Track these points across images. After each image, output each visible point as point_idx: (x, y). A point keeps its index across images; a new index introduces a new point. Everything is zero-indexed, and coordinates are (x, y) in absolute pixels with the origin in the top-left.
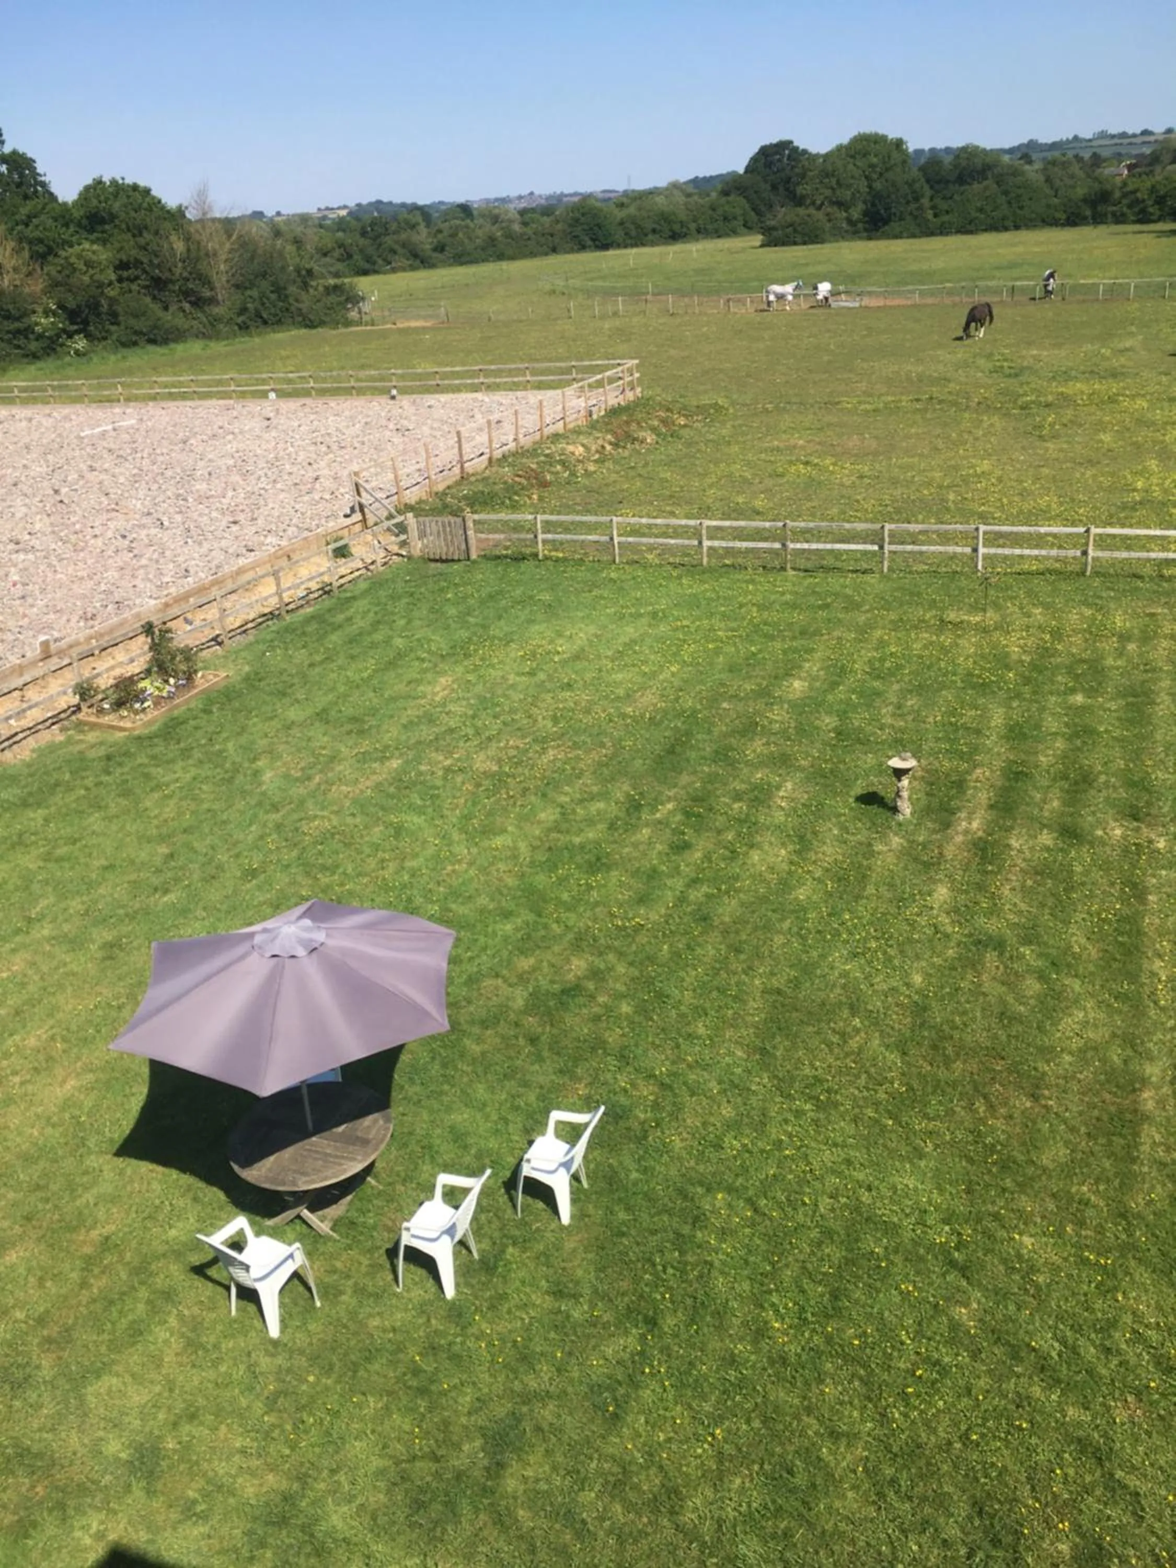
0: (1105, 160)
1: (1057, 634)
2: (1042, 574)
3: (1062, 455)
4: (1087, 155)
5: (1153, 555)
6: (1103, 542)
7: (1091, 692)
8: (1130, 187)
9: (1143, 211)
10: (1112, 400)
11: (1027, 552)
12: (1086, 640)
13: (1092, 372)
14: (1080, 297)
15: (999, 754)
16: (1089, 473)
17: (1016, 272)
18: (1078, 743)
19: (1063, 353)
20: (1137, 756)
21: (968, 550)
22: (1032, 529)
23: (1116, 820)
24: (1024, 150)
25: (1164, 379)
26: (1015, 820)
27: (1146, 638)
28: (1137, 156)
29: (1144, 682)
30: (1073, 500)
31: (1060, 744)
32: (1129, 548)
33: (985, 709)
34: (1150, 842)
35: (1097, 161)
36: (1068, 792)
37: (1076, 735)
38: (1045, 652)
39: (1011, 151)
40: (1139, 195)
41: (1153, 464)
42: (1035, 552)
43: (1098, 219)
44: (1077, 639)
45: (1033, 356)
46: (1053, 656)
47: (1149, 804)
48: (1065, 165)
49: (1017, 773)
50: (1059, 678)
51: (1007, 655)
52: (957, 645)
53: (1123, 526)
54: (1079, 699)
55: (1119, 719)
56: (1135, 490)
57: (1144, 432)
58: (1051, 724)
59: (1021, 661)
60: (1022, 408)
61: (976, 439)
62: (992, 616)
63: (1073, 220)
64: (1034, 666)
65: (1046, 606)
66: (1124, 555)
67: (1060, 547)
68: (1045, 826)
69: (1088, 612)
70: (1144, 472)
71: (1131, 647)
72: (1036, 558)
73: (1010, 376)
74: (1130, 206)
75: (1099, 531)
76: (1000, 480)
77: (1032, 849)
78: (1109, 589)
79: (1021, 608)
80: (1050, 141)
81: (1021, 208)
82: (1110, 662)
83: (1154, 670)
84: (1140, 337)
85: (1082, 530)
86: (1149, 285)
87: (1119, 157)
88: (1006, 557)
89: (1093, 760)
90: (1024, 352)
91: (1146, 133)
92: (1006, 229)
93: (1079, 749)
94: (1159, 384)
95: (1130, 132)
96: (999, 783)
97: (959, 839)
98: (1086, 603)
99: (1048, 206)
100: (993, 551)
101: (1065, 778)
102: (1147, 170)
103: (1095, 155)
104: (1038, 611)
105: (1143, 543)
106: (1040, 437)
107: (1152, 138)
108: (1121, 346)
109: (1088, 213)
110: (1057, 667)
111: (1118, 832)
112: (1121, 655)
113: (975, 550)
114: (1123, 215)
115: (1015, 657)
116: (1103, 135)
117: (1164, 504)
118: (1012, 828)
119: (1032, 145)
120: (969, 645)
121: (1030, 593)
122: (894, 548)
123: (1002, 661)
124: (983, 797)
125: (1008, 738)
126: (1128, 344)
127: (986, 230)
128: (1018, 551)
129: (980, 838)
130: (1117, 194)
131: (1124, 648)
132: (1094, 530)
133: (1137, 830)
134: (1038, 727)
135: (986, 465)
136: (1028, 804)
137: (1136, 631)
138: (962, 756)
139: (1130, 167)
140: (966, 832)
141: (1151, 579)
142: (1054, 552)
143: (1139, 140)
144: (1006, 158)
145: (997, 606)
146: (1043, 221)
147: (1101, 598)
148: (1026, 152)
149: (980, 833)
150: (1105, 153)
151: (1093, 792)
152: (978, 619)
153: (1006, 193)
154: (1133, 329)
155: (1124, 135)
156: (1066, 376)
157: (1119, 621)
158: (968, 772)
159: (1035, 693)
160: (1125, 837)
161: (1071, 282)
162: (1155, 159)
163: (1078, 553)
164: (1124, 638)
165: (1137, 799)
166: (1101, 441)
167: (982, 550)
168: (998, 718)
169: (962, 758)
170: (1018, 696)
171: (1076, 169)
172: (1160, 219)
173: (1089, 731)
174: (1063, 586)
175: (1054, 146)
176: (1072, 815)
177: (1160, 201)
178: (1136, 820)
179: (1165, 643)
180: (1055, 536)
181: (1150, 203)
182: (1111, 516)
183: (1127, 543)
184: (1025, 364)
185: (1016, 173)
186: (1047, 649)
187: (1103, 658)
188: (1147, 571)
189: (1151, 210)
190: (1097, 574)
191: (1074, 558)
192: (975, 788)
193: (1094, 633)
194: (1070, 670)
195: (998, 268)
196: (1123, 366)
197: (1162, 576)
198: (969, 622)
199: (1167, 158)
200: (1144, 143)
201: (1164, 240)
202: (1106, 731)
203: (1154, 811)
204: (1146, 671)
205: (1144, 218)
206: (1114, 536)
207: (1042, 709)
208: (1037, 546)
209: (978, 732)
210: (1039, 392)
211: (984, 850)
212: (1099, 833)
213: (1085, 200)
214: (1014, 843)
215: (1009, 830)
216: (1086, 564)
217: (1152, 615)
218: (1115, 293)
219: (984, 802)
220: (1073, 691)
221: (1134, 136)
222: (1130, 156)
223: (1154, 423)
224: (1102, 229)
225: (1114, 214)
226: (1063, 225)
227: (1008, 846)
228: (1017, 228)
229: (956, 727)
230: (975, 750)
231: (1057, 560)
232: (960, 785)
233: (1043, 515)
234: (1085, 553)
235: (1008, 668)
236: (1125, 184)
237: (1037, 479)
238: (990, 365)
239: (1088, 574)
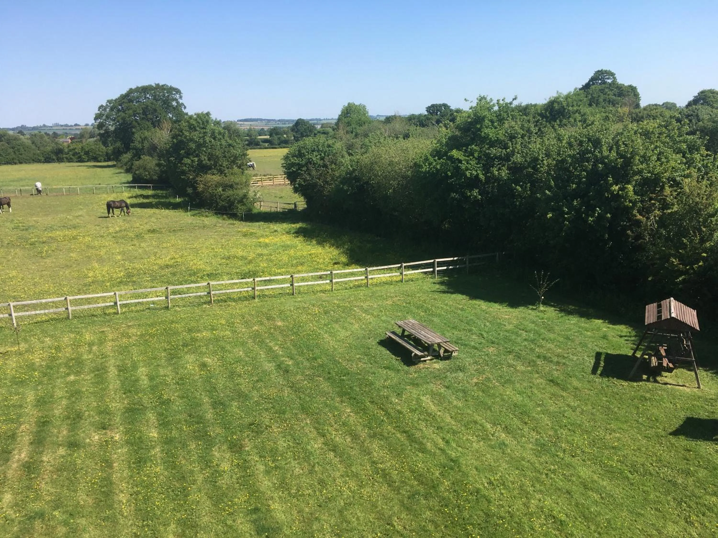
0: (60, 135)
1: (58, 349)
2: (48, 321)
3: (53, 265)
4: (51, 133)
5: (99, 305)
6: (75, 303)
7: (78, 373)
8: (72, 147)
9: (80, 157)
10: (74, 238)
11: (38, 312)
12: (73, 349)
13: (64, 226)
14: (55, 194)
15: (33, 415)
16: (67, 272)
17: (21, 183)
18: (74, 399)
19: (50, 218)
20: (102, 398)
21: (7, 315)
22: (38, 301)
23: (96, 432)
24: (20, 129)
25: (97, 228)
26: (44, 446)
27: (101, 342)
28: (75, 134)
29: (101, 364)
30: (60, 285)
31: (64, 402)
32: (89, 303)
33: (23, 394)
34: (112, 438)
35: (55, 135)
36: (71, 424)
37: (72, 396)
38: (53, 359)
39: (13, 129)
40: (76, 150)
41: (96, 265)
42: (42, 312)
43: (60, 160)
44: (69, 349)
45: (34, 221)
46: (57, 359)
47: (110, 420)
48: (41, 137)
49: (44, 422)
50: (61, 370)
51: (33, 364)
52: (6, 364)
53: (85, 293)
54: (72, 378)
55: (92, 383)
56: (89, 277)
57: (91, 251)
58: (59, 393)
59: (41, 365)
60: (31, 245)
61: (8, 261)
62: (23, 346)
63: (48, 160)
64: (48, 367)
65: (52, 336)
66: (86, 307)
67: (57, 307)
68: (60, 445)
69: (72, 336)
70: (93, 269)
71: (95, 348)
72: (45, 314)
73: (23, 230)
74: (74, 155)
75: (72, 298)
76: (22, 279)
77: (55, 459)
78: (81, 323)
79: (39, 340)
80: (32, 126)
81: (21, 154)
82: (85, 357)
83: (106, 357)
84: (85, 210)
85: (63, 298)
86: (86, 188)
87: (66, 134)
88: (29, 316)
89: (81, 406)
90: (30, 219)
91: (76, 125)
92: (15, 164)
93: (74, 402)
94: (96, 230)
95: (69, 124)
96: (35, 430)
97: (15, 465)
98: (71, 332)
99: (34, 154)
100: (20, 314)
101: (69, 418)
102: (79, 140)
103: (54, 133)
104: (47, 339)
105: (96, 300)
106: (42, 257)
107: (80, 127)
108: (77, 214)
109: (54, 157)
110: (60, 364)
111: (97, 437)
112: (90, 352)
113: (10, 315)
114: (71, 158)
115: (37, 364)
116: (57, 125)
117: (103, 281)
118: (43, 451)
119: (23, 127)
120: (12, 363)
121: (43, 331)
123: (31, 367)
124: (27, 439)
125: (36, 406)
126: (80, 213)
127: (5, 164)
128: (33, 313)
129: (26, 462)
130: (66, 150)
131: (91, 349)
132: (69, 298)
133: (106, 434)
134: (52, 396)
135: (14, 273)
136: (50, 437)
137: (96, 341)
138: (12, 421)
139: (71, 139)
140: (19, 461)
141: (101, 315)
142: (51, 310)
143: (74, 128)
144: (11, 133)
145: (26, 340)
146: (33, 160)
147: (78, 328)
148: (21, 130)
149: (27, 459)
150: (59, 132)
151: (83, 421)
152: (16, 349)
153: (13, 148)
154: (81, 207)
155: (66, 125)
156: (51, 229)
157: (88, 337)
158: (17, 429)
159: (50, 379)
160: (100, 439)
161: (49, 187)
162: (82, 136)
163: (64, 309)
164: (91, 345)
165: (104, 419)
166: (71, 257)
167: (14, 315)
168: (31, 396)
169: (13, 422)
170: (41, 383)
171: (46, 138)
172: (88, 161)
173: (78, 392)
174: (59, 325)
175: (34, 128)
176: (73, 436)
177: (87, 153)
178: (104, 428)
179: (110, 344)
180: (53, 302)
181: (83, 154)
182: (79, 290)
183: (88, 301)
184: (31, 224)
185: (16, 139)
186: (54, 357)
187: (82, 356)
188: (99, 312)
189: (83, 157)
190: (75, 317)
191: (63, 311)
192: (22, 436)
193: (76, 345)
194: (66, 365)
195: (11, 181)
196: (78, 223)
197: (105, 314)
198: (11, 351)
199: (87, 136)
200: (76, 129)
201: (91, 169)
202: (87, 390)
203: (112, 423)
204: (102, 358)
205: (80, 160)
206: (82, 299)
207: (54, 387)
208: (45, 308)
209: (21, 406)
210: (39, 237)
211: (29, 467)
212: (88, 440)
213: (52, 152)
214: (45, 459)
215: (41, 453)
216: (68, 313)
217: (103, 331)
218: (71, 192)
219: (27, 443)
220: (68, 374)
221: (71, 126)
222: (72, 134)
223: (95, 247)
224: (62, 164)
225: (67, 158)
226: (44, 162)
227: (42, 461)
228: (21, 163)
229: (8, 407)
230: (20, 416)
231: (55, 313)
232: (13, 437)
233: (48, 293)
234: (67, 309)
235: (35, 370)
236: (69, 146)
237: (41, 277)
238: (13, 226)
239: (71, 318)
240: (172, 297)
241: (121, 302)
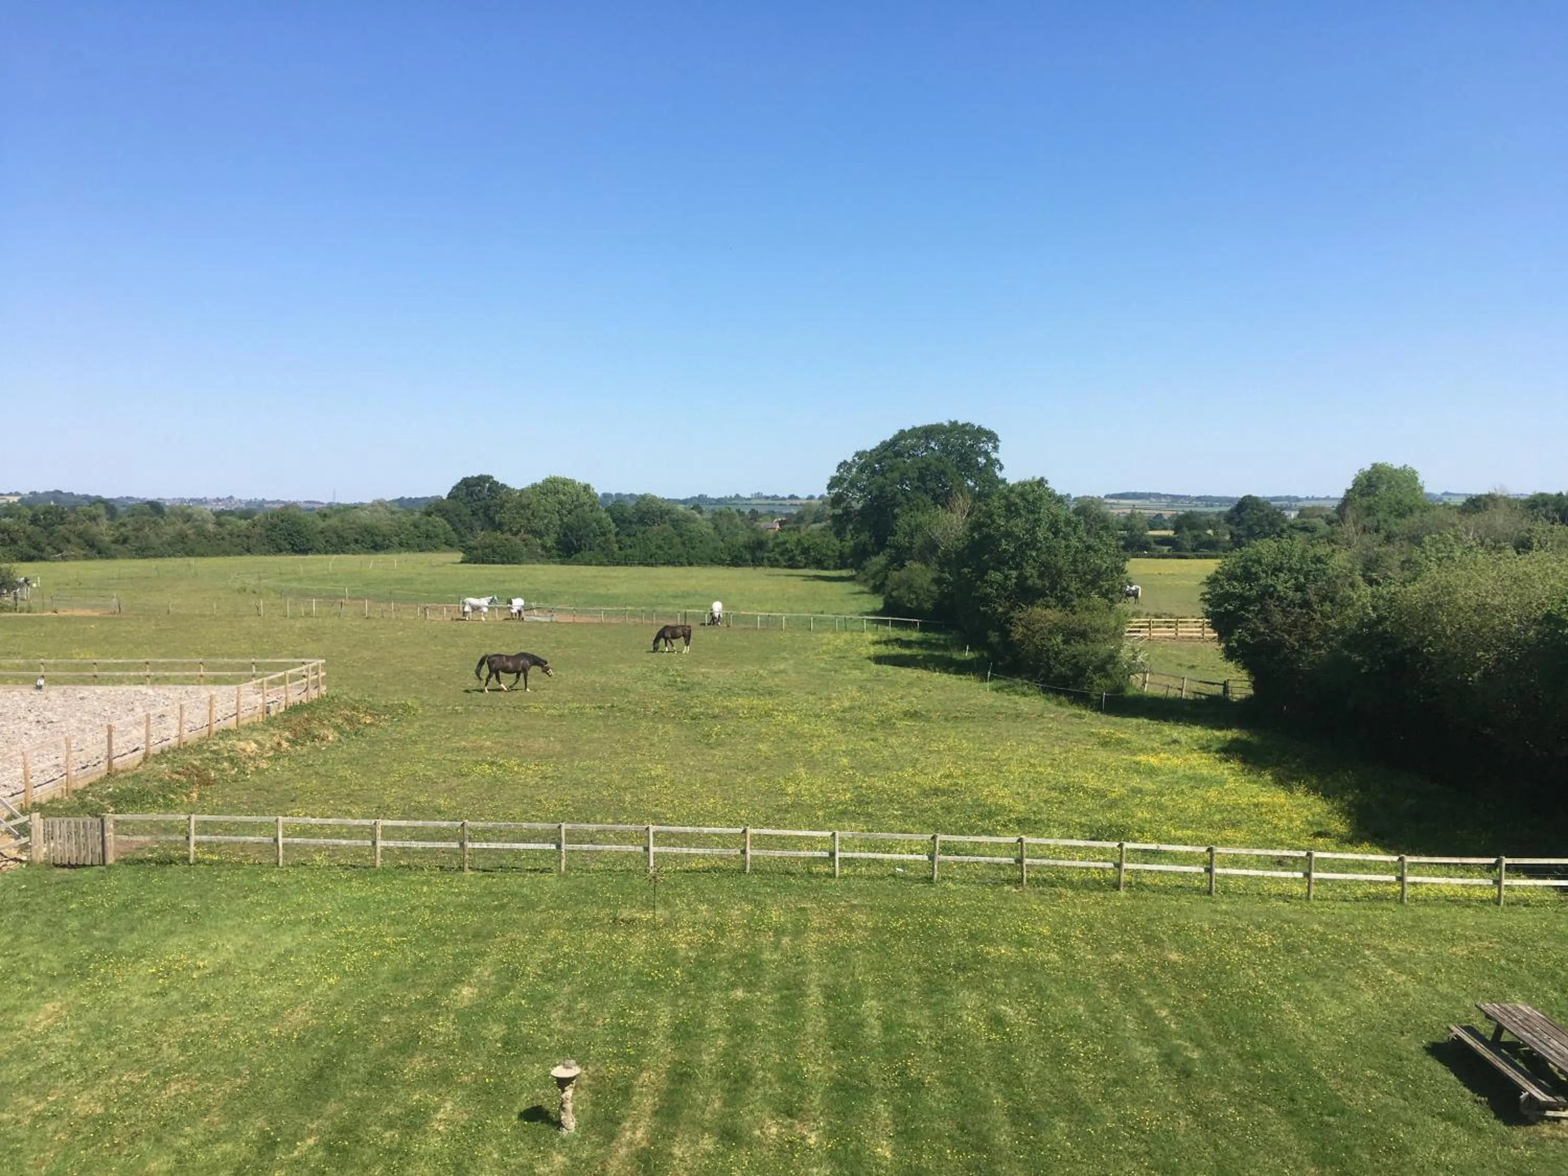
0: (761, 516)
1: (720, 930)
2: (708, 871)
3: (726, 761)
4: (747, 511)
5: (802, 854)
6: (760, 842)
7: (750, 987)
8: (781, 540)
9: (792, 559)
10: (768, 714)
11: (693, 851)
12: (746, 936)
13: (752, 689)
14: (743, 626)
15: (664, 1055)
16: (749, 779)
17: (690, 601)
18: (738, 1038)
19: (728, 672)
20: (789, 1048)
21: (641, 849)
22: (696, 829)
23: (773, 1118)
24: (696, 502)
25: (811, 698)
26: (678, 1124)
27: (798, 932)
28: (787, 515)
29: (796, 974)
30: (735, 802)
31: (722, 1042)
32: (783, 847)
33: (652, 1008)
34: (803, 1138)
35: (755, 515)
36: (729, 1091)
37: (736, 1031)
38: (710, 948)
39: (685, 502)
40: (788, 545)
41: (802, 772)
42: (701, 851)
43: (756, 562)
44: (739, 934)
45: (703, 674)
46: (717, 951)
47: (801, 1098)
48: (730, 517)
49: (681, 1075)
50: (722, 973)
51: (675, 952)
52: (629, 943)
53: (778, 827)
54: (739, 994)
55: (774, 1012)
56: (787, 794)
57: (795, 742)
58: (714, 1021)
59: (688, 958)
60: (693, 719)
61: (652, 745)
62: (661, 913)
63: (736, 561)
64: (700, 963)
65: (711, 902)
66: (778, 853)
67: (724, 846)
68: (706, 1130)
69: (748, 908)
70: (795, 779)
71: (786, 940)
72: (703, 856)
73: (683, 689)
74: (781, 554)
75: (755, 831)
76: (672, 782)
77: (694, 1155)
78: (765, 885)
79: (688, 905)
80: (716, 496)
81: (693, 548)
82: (766, 956)
83: (804, 963)
84: (791, 662)
85: (740, 830)
86: (798, 618)
87: (772, 514)
88: (676, 856)
89: (751, 1056)
90: (695, 670)
91: (792, 497)
92: (682, 565)
93: (738, 1045)
94: (807, 701)
95: (781, 496)
96: (664, 1087)
97: (623, 1151)
98: (746, 899)
99: (715, 549)
100: (663, 849)
101: (726, 1076)
102: (795, 526)
103: (753, 512)
104: (704, 907)
105: (796, 843)
106: (708, 744)
107: (798, 502)
108: (776, 668)
109: (748, 557)
110: (720, 962)
111: (774, 1130)
112: (776, 948)
113: (647, 849)
114: (777, 560)
115: (682, 953)
116: (759, 496)
117: (811, 806)
118: (675, 1135)
119: (702, 498)
120: (640, 942)
121: (697, 889)
122: (570, 847)
123: (670, 957)
124: (648, 1103)
125: (672, 1038)
126: (782, 667)
127: (664, 564)
128: (685, 850)
129: (644, 1149)
130: (771, 544)
131: (779, 943)
132: (751, 831)
133: (791, 1126)
134: (701, 1025)
135: (659, 770)
136: (690, 1107)
137: (789, 925)
138: (628, 1059)
139: (781, 523)
140: (631, 1143)
141: (802, 876)
142: (716, 851)
143: (788, 502)
144: (681, 507)
145: (667, 904)
146: (712, 560)
147: (758, 894)
148: (698, 503)
149: (644, 1144)
150: (761, 510)
151: (751, 1089)
152: (648, 916)
153: (681, 535)
154: (785, 654)
155: (775, 498)
156: (729, 691)
157: (775, 915)
158: (634, 1077)
159: (699, 989)
160: (779, 1135)
161: (734, 612)
162: (800, 518)
163: (739, 852)
164: (779, 931)
165: (790, 1094)
166: (759, 750)
167: (653, 849)
168: (664, 1019)
169: (628, 1062)
170: (684, 993)
171: (738, 520)
172: (805, 567)
173: (748, 1026)
174: (726, 883)
175: (719, 501)
176: (731, 1115)
177: (805, 551)
178: (791, 1116)
179: (814, 937)
180: (720, 835)
181: (798, 552)
182: (768, 818)
183: (782, 842)
184: (696, 680)
185: (688, 519)
186: (711, 944)
187: (761, 953)
188: (800, 868)
189: (799, 558)
190: (755, 871)
191: (736, 856)
192: (641, 1093)
193: (753, 928)
194: (732, 967)
195: (675, 597)
196: (777, 686)
197: (810, 873)
198: (640, 920)
199: (809, 518)
200: (791, 505)
201: (811, 584)
202: (764, 1025)
203: (806, 1106)
204: (798, 964)
205: (792, 564)
206: (771, 836)
207: (705, 1006)
208: (704, 846)
209: (645, 1033)
210: (707, 705)
211: (647, 1162)
212: (757, 1132)
213: (746, 547)
214: (677, 1151)
215: (672, 1136)
216: (745, 862)
217: (804, 909)
218: (770, 623)
219: (648, 1109)
220: (734, 986)
221: (784, 499)
222: (781, 514)
223: (802, 736)
224: (760, 569)
225: (769, 559)
226: (729, 565)
227: (671, 1154)
228: (691, 564)
229: (623, 1029)
230: (642, 1052)
231: (721, 858)
232: (626, 1092)
233: (711, 817)
234: (744, 852)
235: (675, 964)
236: (776, 537)
237: (705, 782)
238: (665, 679)
239: (748, 871)
240: (942, 857)
241: (842, 855)
